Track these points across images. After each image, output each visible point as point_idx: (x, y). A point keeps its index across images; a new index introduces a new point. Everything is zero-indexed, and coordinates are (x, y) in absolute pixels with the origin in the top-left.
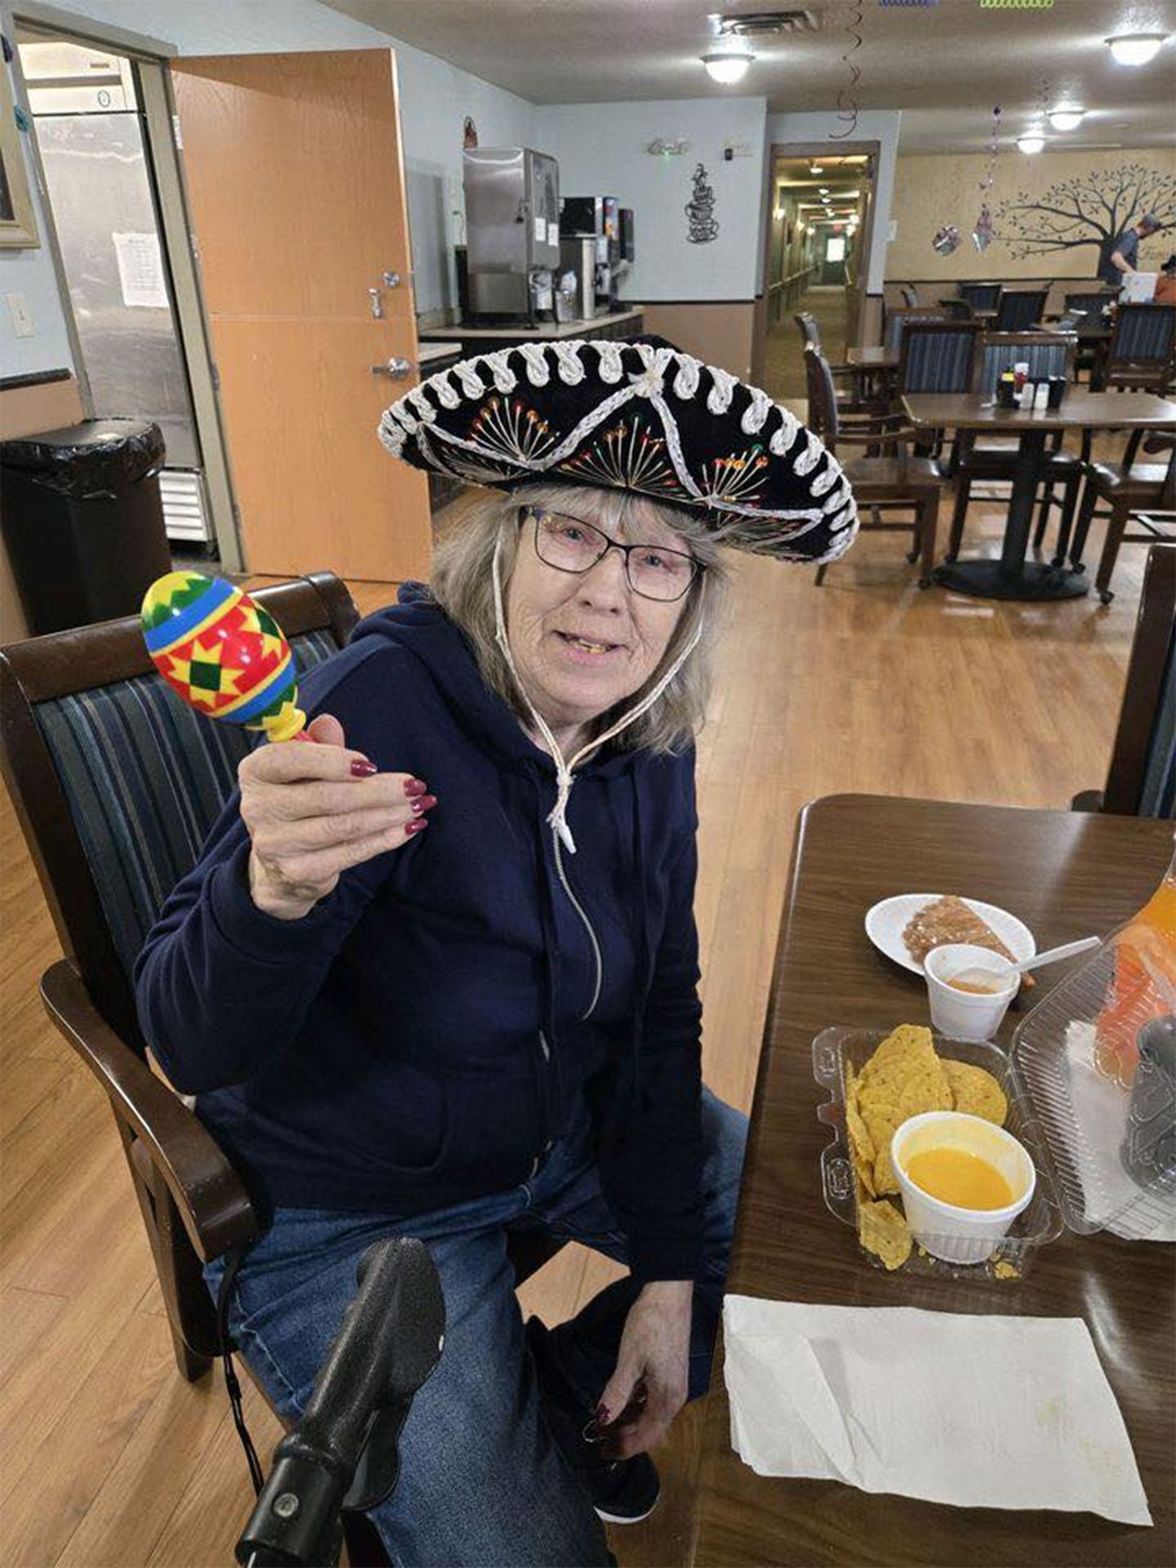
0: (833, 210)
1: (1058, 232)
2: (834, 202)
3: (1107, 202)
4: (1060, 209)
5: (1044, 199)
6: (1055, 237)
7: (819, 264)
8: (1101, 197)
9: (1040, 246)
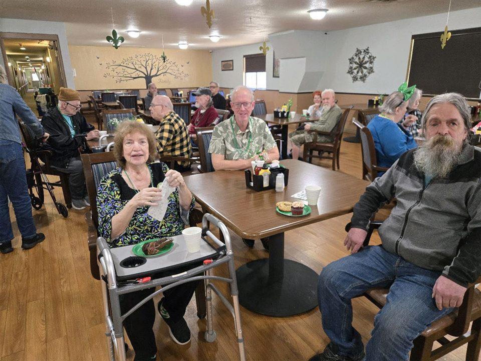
0: (32, 64)
1: (129, 74)
2: (31, 61)
3: (143, 64)
4: (128, 66)
5: (122, 63)
6: (129, 76)
7: (30, 82)
8: (141, 63)
9: (125, 78)
